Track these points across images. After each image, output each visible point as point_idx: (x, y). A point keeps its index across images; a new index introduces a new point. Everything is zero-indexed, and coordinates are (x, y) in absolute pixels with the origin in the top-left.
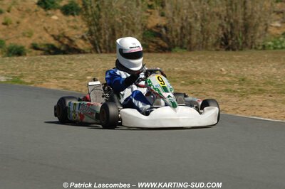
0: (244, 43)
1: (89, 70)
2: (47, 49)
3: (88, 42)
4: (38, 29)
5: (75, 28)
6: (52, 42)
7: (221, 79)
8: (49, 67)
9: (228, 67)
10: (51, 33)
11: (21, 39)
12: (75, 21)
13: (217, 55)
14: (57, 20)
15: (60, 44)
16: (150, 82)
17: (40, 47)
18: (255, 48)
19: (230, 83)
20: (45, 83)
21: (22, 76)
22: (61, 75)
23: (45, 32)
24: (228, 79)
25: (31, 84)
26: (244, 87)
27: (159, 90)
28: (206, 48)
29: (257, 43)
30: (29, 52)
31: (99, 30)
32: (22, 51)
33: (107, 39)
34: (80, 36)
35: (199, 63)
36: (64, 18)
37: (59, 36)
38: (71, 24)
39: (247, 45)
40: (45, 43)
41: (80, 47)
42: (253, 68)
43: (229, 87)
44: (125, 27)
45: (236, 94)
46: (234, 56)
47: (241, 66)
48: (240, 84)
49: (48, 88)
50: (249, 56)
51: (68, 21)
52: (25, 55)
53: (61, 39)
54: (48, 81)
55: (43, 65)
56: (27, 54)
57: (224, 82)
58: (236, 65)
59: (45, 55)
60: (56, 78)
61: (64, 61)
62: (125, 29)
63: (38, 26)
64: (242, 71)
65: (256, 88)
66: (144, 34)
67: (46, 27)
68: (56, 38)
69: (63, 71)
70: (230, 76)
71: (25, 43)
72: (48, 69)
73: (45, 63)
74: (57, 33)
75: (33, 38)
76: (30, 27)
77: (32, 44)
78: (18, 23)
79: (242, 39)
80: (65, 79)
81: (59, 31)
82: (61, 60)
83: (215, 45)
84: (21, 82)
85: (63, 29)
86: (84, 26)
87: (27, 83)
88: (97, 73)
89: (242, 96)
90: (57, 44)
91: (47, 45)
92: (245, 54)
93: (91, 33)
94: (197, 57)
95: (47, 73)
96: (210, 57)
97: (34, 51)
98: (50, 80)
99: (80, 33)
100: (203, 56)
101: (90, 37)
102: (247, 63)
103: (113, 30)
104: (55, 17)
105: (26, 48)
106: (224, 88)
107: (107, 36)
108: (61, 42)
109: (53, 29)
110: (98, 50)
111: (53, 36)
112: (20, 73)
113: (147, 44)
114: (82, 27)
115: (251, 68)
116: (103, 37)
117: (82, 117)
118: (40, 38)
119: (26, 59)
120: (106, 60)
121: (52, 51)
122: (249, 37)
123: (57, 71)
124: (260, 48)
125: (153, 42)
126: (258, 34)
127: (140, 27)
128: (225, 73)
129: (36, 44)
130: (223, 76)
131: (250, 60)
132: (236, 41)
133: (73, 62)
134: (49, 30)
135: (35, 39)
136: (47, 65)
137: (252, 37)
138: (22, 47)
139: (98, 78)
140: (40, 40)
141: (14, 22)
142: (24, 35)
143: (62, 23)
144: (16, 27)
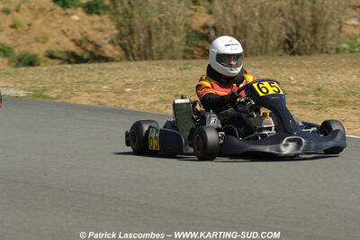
0: (313, 45)
1: (127, 81)
2: (66, 57)
3: (118, 47)
4: (55, 33)
5: (101, 30)
6: (73, 48)
7: (292, 89)
8: (77, 78)
9: (297, 74)
10: (73, 38)
11: (33, 45)
12: (101, 21)
13: (282, 61)
14: (78, 21)
15: (82, 51)
18: (327, 52)
19: (303, 94)
20: (75, 98)
21: (44, 89)
22: (93, 87)
23: (63, 36)
24: (300, 89)
25: (57, 98)
26: (321, 98)
28: (266, 53)
29: (329, 46)
30: (44, 61)
31: (131, 32)
32: (34, 61)
33: (142, 44)
35: (261, 71)
36: (87, 18)
37: (81, 41)
38: (96, 26)
39: (316, 48)
40: (63, 50)
41: (108, 54)
42: (329, 75)
43: (302, 98)
44: (164, 27)
45: (311, 107)
46: (304, 62)
47: (313, 73)
48: (316, 95)
49: (78, 103)
50: (323, 62)
51: (92, 22)
52: (38, 65)
53: (84, 45)
54: (77, 96)
55: (69, 76)
56: (42, 64)
57: (295, 93)
58: (307, 72)
61: (93, 71)
62: (164, 31)
63: (54, 28)
64: (315, 80)
65: (336, 99)
66: (188, 37)
67: (65, 30)
68: (78, 44)
69: (95, 82)
70: (302, 86)
71: (39, 50)
72: (76, 81)
73: (71, 74)
74: (78, 37)
75: (49, 44)
76: (45, 30)
77: (47, 52)
78: (29, 25)
79: (310, 40)
80: (98, 92)
81: (82, 34)
82: (90, 70)
83: (277, 49)
84: (45, 97)
85: (85, 33)
86: (113, 27)
87: (52, 98)
88: (138, 84)
89: (319, 109)
90: (78, 51)
91: (67, 52)
92: (317, 59)
93: (121, 36)
94: (258, 64)
95: (75, 85)
96: (274, 63)
97: (51, 61)
98: (80, 94)
99: (108, 36)
100: (264, 62)
101: (120, 41)
102: (319, 70)
103: (149, 33)
104: (75, 18)
105: (41, 56)
106: (295, 100)
107: (141, 40)
108: (83, 48)
109: (73, 32)
110: (131, 57)
111: (73, 40)
112: (41, 86)
113: (192, 49)
114: (109, 29)
115: (325, 76)
116: (137, 41)
118: (58, 43)
119: (45, 69)
120: (145, 69)
121: (72, 60)
122: (319, 38)
123: (88, 82)
124: (334, 51)
125: (198, 47)
126: (330, 35)
127: (182, 28)
128: (295, 82)
129: (53, 52)
130: (294, 85)
131: (323, 67)
132: (302, 44)
133: (104, 72)
134: (69, 33)
135: (51, 45)
136: (74, 76)
137: (323, 38)
138: (35, 56)
139: (140, 90)
140: (57, 46)
141: (25, 25)
142: (37, 40)
143: (85, 25)
144: (26, 30)
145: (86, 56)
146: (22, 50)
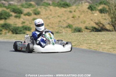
1: (103, 39)
4: (88, 20)
5: (105, 19)
6: (95, 26)
8: (86, 38)
10: (95, 22)
11: (80, 24)
12: (105, 16)
14: (97, 16)
15: (98, 27)
16: (46, 35)
17: (89, 28)
22: (89, 42)
23: (91, 21)
27: (49, 39)
30: (84, 30)
32: (80, 30)
34: (108, 23)
36: (100, 15)
37: (98, 23)
38: (104, 17)
40: (91, 26)
51: (102, 16)
52: (82, 32)
53: (99, 24)
55: (83, 37)
56: (83, 31)
59: (90, 32)
60: (86, 43)
63: (88, 18)
67: (92, 19)
68: (97, 24)
71: (82, 26)
74: (97, 21)
75: (86, 24)
76: (84, 19)
77: (86, 27)
78: (79, 17)
80: (91, 44)
81: (98, 21)
85: (99, 20)
91: (92, 27)
97: (86, 30)
98: (84, 44)
99: (108, 21)
101: (112, 23)
104: (96, 14)
105: (83, 28)
108: (99, 26)
109: (95, 20)
111: (95, 23)
114: (108, 19)
117: (22, 48)
118: (89, 24)
119: (77, 34)
121: (94, 30)
129: (87, 27)
133: (98, 35)
134: (93, 20)
135: (87, 24)
138: (81, 28)
139: (106, 43)
140: (89, 25)
141: (77, 17)
142: (82, 22)
143: (99, 17)
144: (78, 19)
145: (99, 29)
146: (76, 26)
